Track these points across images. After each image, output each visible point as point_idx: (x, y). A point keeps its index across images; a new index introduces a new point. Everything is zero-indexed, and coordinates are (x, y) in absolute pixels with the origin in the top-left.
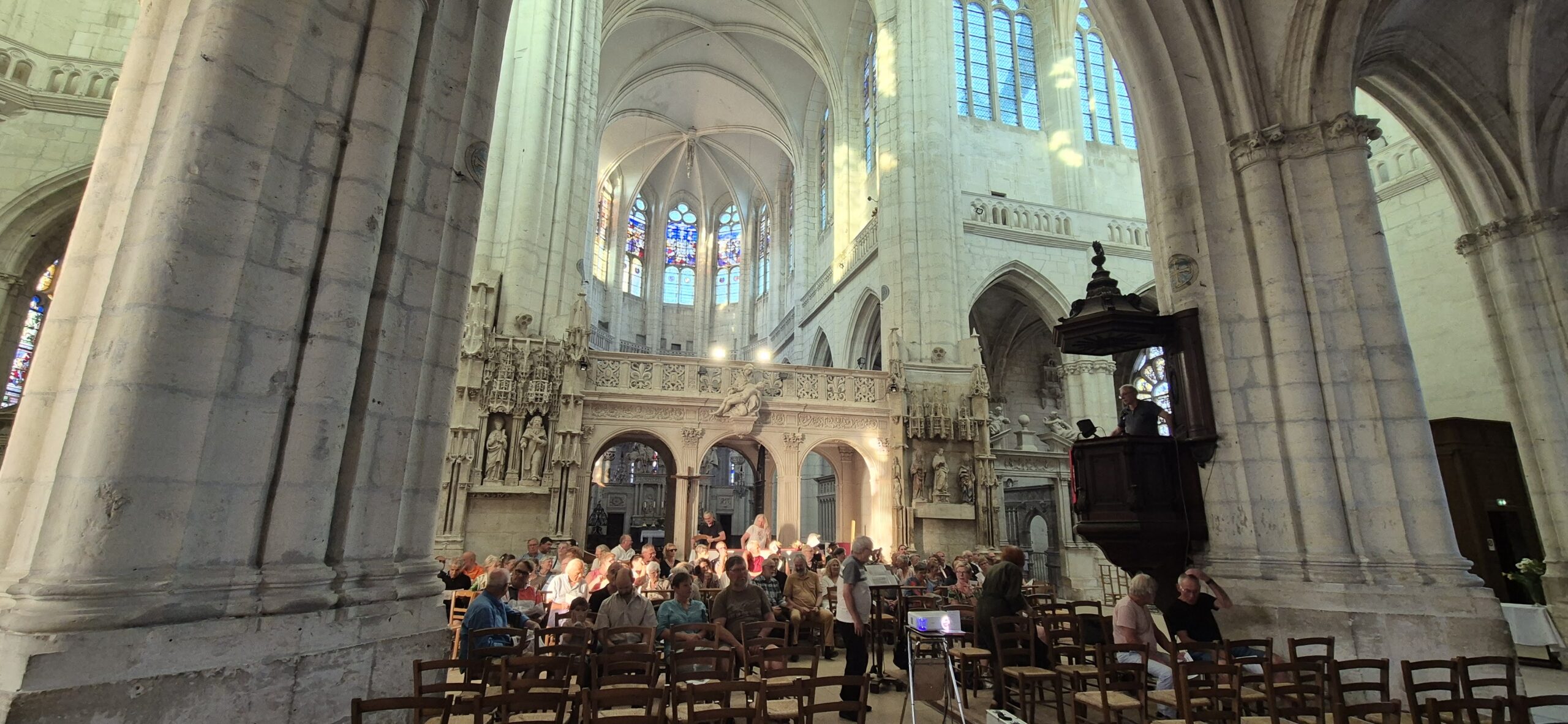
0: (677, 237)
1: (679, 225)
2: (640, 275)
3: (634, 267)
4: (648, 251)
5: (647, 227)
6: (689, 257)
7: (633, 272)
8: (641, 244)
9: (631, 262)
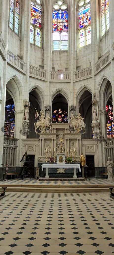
0: (58, 17)
1: (59, 11)
2: (40, 36)
3: (36, 32)
4: (43, 24)
5: (43, 13)
6: (65, 27)
7: (36, 34)
8: (40, 21)
9: (35, 30)
